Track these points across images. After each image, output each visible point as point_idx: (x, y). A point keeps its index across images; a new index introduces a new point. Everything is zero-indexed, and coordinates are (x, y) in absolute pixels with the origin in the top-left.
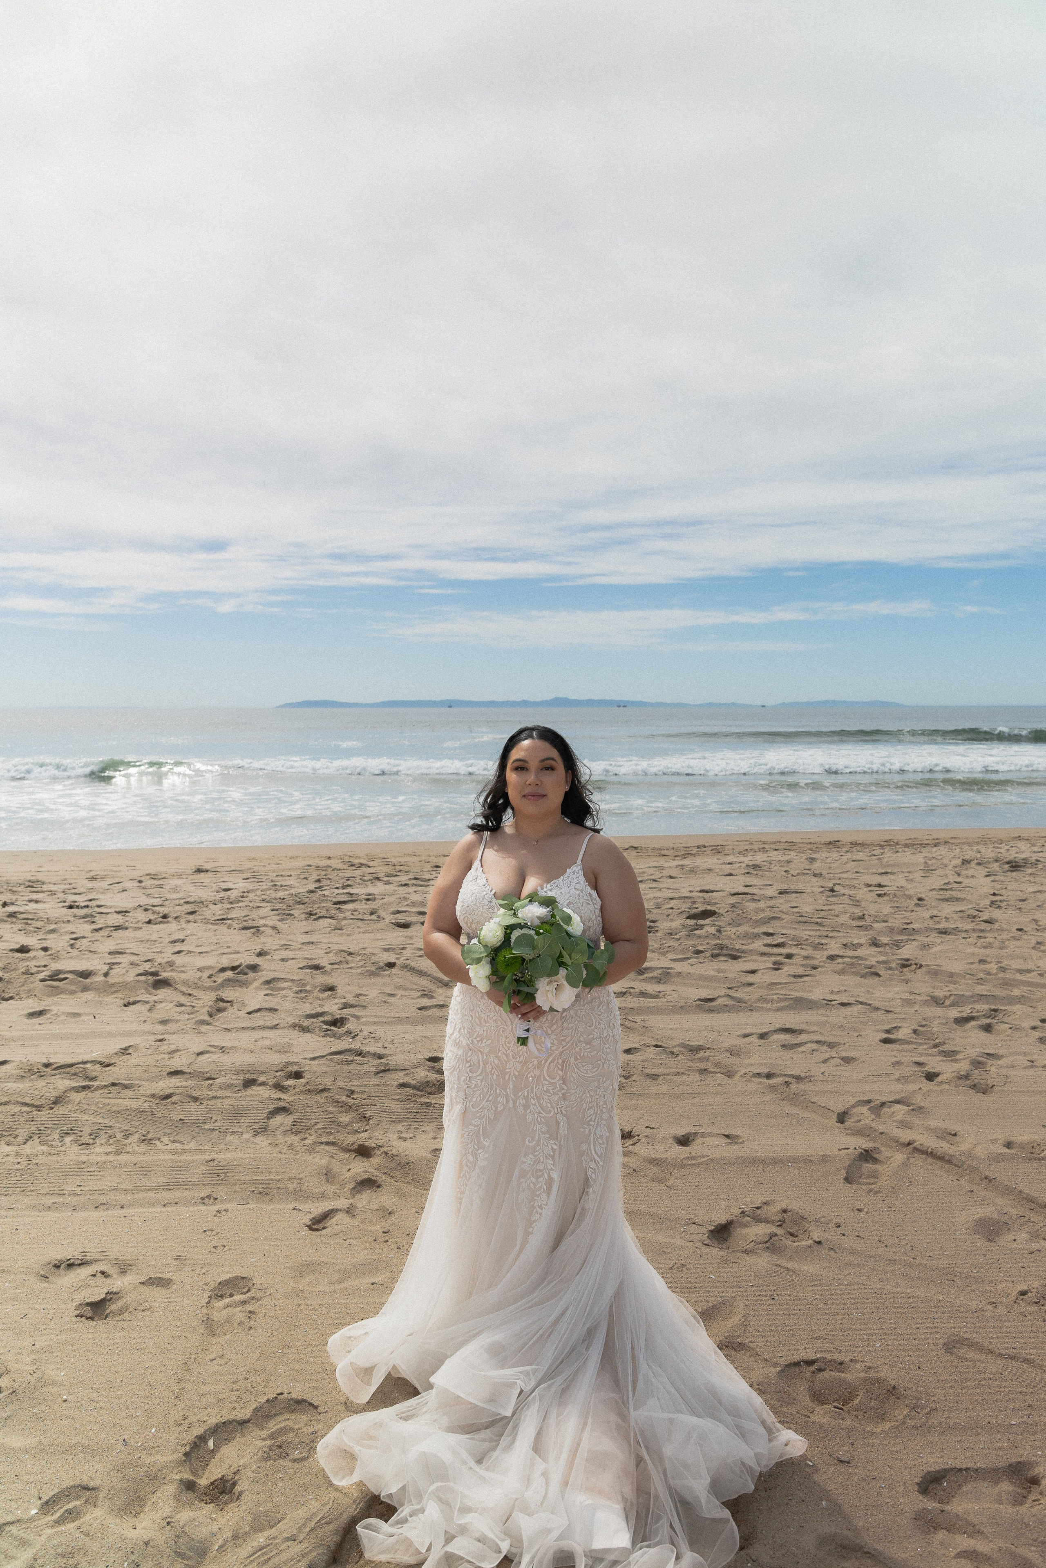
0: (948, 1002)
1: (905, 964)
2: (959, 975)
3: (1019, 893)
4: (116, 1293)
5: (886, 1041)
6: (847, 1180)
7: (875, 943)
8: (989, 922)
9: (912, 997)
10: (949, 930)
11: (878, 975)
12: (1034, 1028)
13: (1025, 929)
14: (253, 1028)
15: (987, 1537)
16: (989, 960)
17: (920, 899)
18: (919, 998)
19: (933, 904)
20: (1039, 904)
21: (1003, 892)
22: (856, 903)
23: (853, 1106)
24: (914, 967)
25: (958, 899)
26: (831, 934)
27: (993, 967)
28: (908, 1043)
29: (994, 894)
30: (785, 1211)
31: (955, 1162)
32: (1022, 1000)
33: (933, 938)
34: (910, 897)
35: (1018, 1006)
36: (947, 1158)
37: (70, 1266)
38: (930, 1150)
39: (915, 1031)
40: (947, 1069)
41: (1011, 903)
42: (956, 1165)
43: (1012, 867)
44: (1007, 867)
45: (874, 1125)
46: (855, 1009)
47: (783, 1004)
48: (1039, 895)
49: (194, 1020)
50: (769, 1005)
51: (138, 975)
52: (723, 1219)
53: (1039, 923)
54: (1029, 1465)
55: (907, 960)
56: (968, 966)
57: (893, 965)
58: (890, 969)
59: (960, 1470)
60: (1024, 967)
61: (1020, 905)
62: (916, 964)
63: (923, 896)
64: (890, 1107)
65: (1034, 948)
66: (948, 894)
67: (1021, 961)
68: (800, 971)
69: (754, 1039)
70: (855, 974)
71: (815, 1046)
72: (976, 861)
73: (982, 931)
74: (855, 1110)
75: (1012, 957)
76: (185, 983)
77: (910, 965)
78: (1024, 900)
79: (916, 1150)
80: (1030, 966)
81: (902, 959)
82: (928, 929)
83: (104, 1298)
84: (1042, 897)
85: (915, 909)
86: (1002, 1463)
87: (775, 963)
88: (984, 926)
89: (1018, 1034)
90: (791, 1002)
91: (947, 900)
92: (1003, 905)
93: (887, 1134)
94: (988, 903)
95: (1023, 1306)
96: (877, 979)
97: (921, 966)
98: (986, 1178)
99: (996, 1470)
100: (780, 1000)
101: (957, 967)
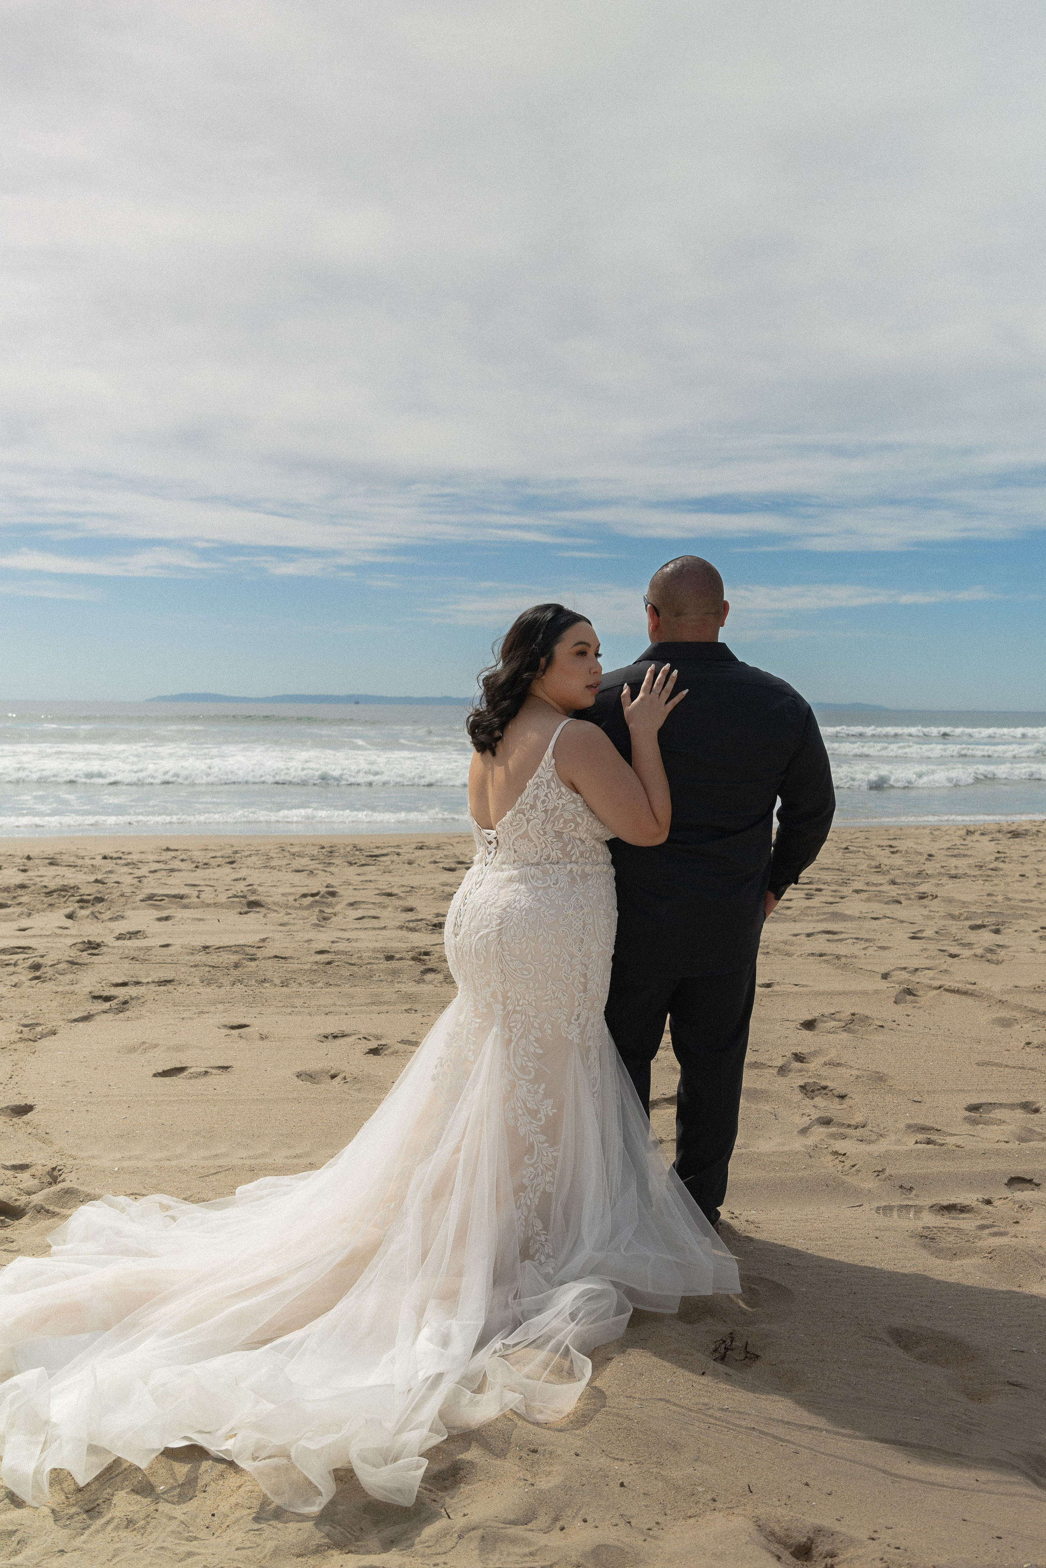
0: (962, 918)
1: (922, 897)
2: (970, 903)
3: (1020, 851)
4: (384, 1045)
5: (913, 938)
6: (895, 1002)
7: (893, 883)
8: (995, 870)
9: (932, 914)
10: (959, 875)
11: (900, 903)
12: (1035, 931)
13: (1027, 875)
14: (366, 929)
15: (1008, 1123)
16: (996, 893)
17: (930, 855)
18: (938, 915)
19: (942, 859)
20: (1040, 859)
21: (1007, 850)
22: (871, 858)
23: (893, 970)
24: (930, 898)
25: (965, 856)
26: (852, 878)
27: (1000, 898)
28: (931, 939)
29: (998, 852)
30: (853, 1014)
31: (976, 993)
32: (1025, 916)
33: (945, 880)
34: (921, 854)
35: (1022, 921)
36: (970, 992)
37: (335, 1037)
38: (956, 989)
39: (937, 933)
40: (966, 952)
41: (1015, 858)
42: (976, 996)
43: (1014, 835)
44: (1009, 835)
45: (910, 978)
46: (883, 921)
47: (822, 917)
48: (1039, 853)
49: (309, 924)
50: (810, 918)
51: (229, 898)
52: (809, 1018)
53: (1040, 871)
54: (1033, 1103)
55: (924, 893)
56: (977, 898)
57: (913, 897)
58: (910, 899)
59: (991, 1104)
60: (1027, 898)
61: (1023, 860)
62: (932, 896)
63: (933, 853)
64: (922, 972)
65: (1035, 887)
66: (956, 852)
67: (1025, 895)
68: (831, 900)
69: (803, 937)
70: (878, 901)
71: (855, 941)
72: (979, 832)
73: (988, 876)
74: (893, 973)
75: (1016, 892)
76: (274, 903)
77: (927, 896)
78: (1026, 857)
79: (946, 990)
80: (1032, 897)
81: (919, 893)
82: (939, 874)
83: (377, 1048)
84: (1042, 854)
85: (926, 862)
86: (1017, 1101)
87: (807, 894)
88: (990, 873)
89: (1022, 935)
90: (828, 915)
91: (955, 856)
92: (1006, 860)
93: (922, 983)
94: (993, 858)
95: (1028, 1050)
96: (899, 906)
97: (937, 897)
98: (1000, 1001)
99: (1013, 1105)
100: (818, 914)
101: (969, 898)
